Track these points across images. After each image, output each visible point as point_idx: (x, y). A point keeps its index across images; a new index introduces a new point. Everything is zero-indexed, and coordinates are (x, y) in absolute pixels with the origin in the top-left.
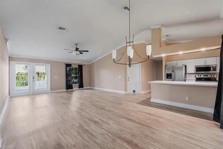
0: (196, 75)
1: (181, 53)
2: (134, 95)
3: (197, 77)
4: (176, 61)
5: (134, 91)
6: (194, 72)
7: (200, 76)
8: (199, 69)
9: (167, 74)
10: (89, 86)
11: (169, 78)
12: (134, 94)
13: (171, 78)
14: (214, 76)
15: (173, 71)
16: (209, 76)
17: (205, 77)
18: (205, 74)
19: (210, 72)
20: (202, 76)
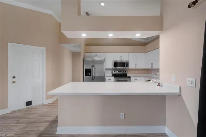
0: (112, 71)
3: (114, 73)
6: (112, 68)
7: (116, 72)
8: (115, 64)
12: (28, 108)
13: (91, 75)
14: (125, 72)
15: (93, 66)
17: (120, 73)
18: (120, 70)
19: (124, 68)
20: (117, 72)
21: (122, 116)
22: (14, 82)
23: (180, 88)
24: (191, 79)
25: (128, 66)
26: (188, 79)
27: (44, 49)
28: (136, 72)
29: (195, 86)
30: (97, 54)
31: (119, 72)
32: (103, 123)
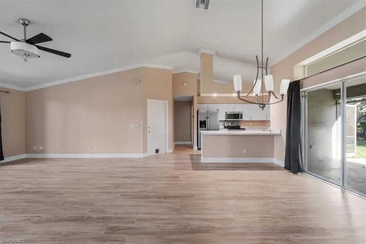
0: (224, 123)
1: (215, 95)
2: (157, 158)
3: (226, 125)
4: (207, 105)
5: (157, 151)
6: (225, 120)
7: (228, 124)
8: (229, 116)
9: (200, 121)
10: (23, 154)
11: (203, 127)
12: (156, 156)
13: (205, 127)
14: (239, 124)
15: (207, 118)
16: (235, 124)
17: (232, 125)
18: (233, 122)
19: (238, 120)
20: (230, 124)
21: (245, 151)
22: (149, 132)
25: (242, 118)
27: (167, 102)
28: (250, 124)
32: (232, 156)
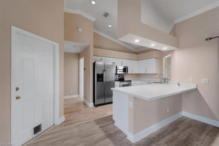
7: (116, 76)
13: (102, 81)
15: (104, 70)
16: (121, 76)
22: (18, 98)
23: (197, 85)
24: (205, 79)
26: (203, 79)
27: (57, 44)
29: (208, 83)
30: (102, 58)
31: (119, 76)
